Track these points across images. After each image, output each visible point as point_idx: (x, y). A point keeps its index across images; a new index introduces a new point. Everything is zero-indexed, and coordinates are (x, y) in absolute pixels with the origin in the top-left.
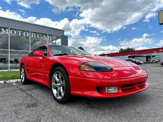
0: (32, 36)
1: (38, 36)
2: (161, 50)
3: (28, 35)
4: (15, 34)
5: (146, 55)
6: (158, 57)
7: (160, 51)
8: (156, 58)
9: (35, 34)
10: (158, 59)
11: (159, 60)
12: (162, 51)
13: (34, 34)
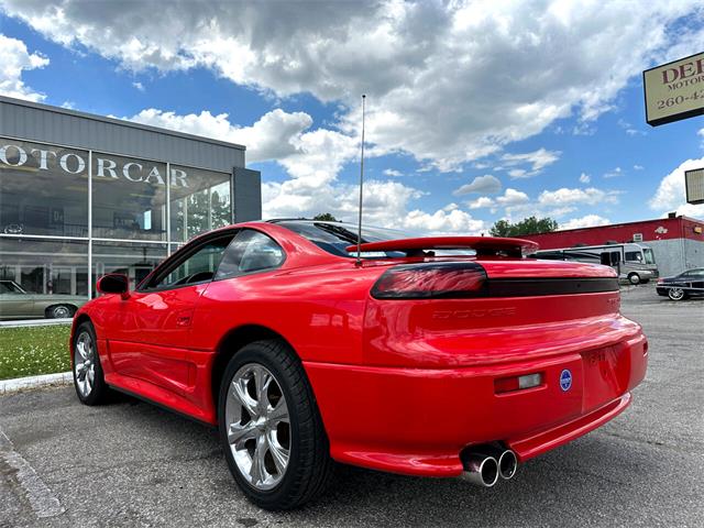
0: (101, 173)
1: (126, 173)
2: (661, 230)
3: (81, 168)
4: (20, 164)
5: (602, 251)
6: (651, 260)
7: (657, 234)
8: (644, 262)
9: (113, 165)
10: (649, 267)
11: (656, 273)
12: (665, 231)
13: (106, 165)
